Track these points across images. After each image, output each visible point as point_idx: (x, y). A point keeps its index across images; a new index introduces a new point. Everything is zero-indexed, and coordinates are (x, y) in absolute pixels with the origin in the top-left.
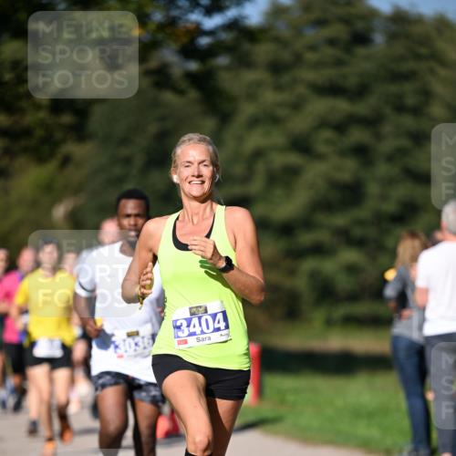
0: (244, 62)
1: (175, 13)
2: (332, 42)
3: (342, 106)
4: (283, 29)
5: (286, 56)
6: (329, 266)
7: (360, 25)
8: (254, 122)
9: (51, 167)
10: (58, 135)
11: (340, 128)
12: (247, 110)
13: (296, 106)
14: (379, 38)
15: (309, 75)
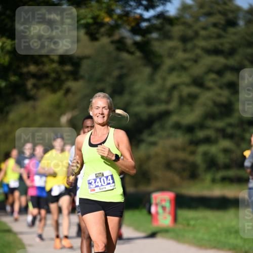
0: (167, 36)
1: (128, 9)
2: (215, 25)
3: (221, 60)
4: (188, 18)
5: (190, 33)
6: (213, 149)
7: (231, 16)
8: (172, 70)
9: (60, 94)
10: (64, 77)
11: (220, 73)
12: (168, 63)
13: (196, 61)
14: (241, 23)
15: (202, 43)
